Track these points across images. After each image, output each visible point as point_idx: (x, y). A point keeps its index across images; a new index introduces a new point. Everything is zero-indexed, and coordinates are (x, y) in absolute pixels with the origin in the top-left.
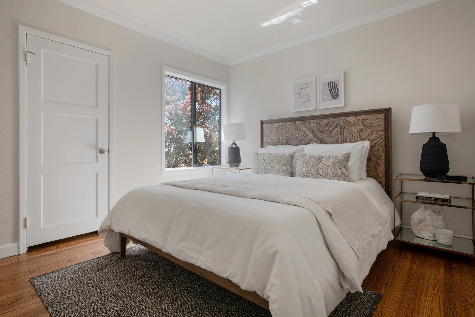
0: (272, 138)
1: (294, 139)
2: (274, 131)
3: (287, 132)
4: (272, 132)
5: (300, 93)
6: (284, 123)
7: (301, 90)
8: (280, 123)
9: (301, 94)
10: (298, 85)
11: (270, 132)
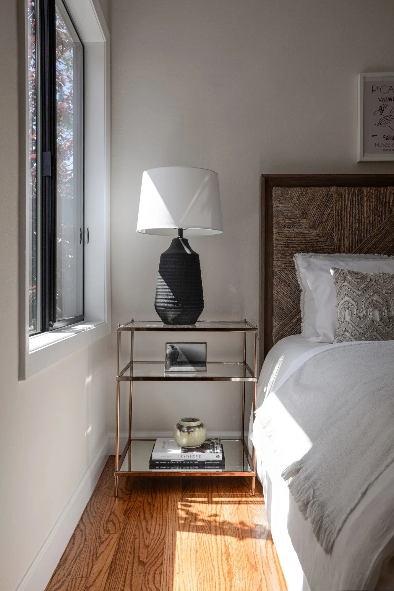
0: (306, 231)
1: (379, 236)
2: (312, 211)
3: (355, 215)
4: (304, 214)
5: (381, 110)
6: (347, 189)
7: (385, 103)
8: (334, 189)
9: (386, 113)
10: (375, 88)
11: (297, 213)
